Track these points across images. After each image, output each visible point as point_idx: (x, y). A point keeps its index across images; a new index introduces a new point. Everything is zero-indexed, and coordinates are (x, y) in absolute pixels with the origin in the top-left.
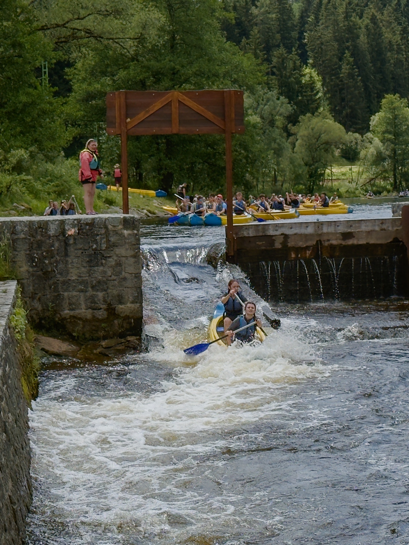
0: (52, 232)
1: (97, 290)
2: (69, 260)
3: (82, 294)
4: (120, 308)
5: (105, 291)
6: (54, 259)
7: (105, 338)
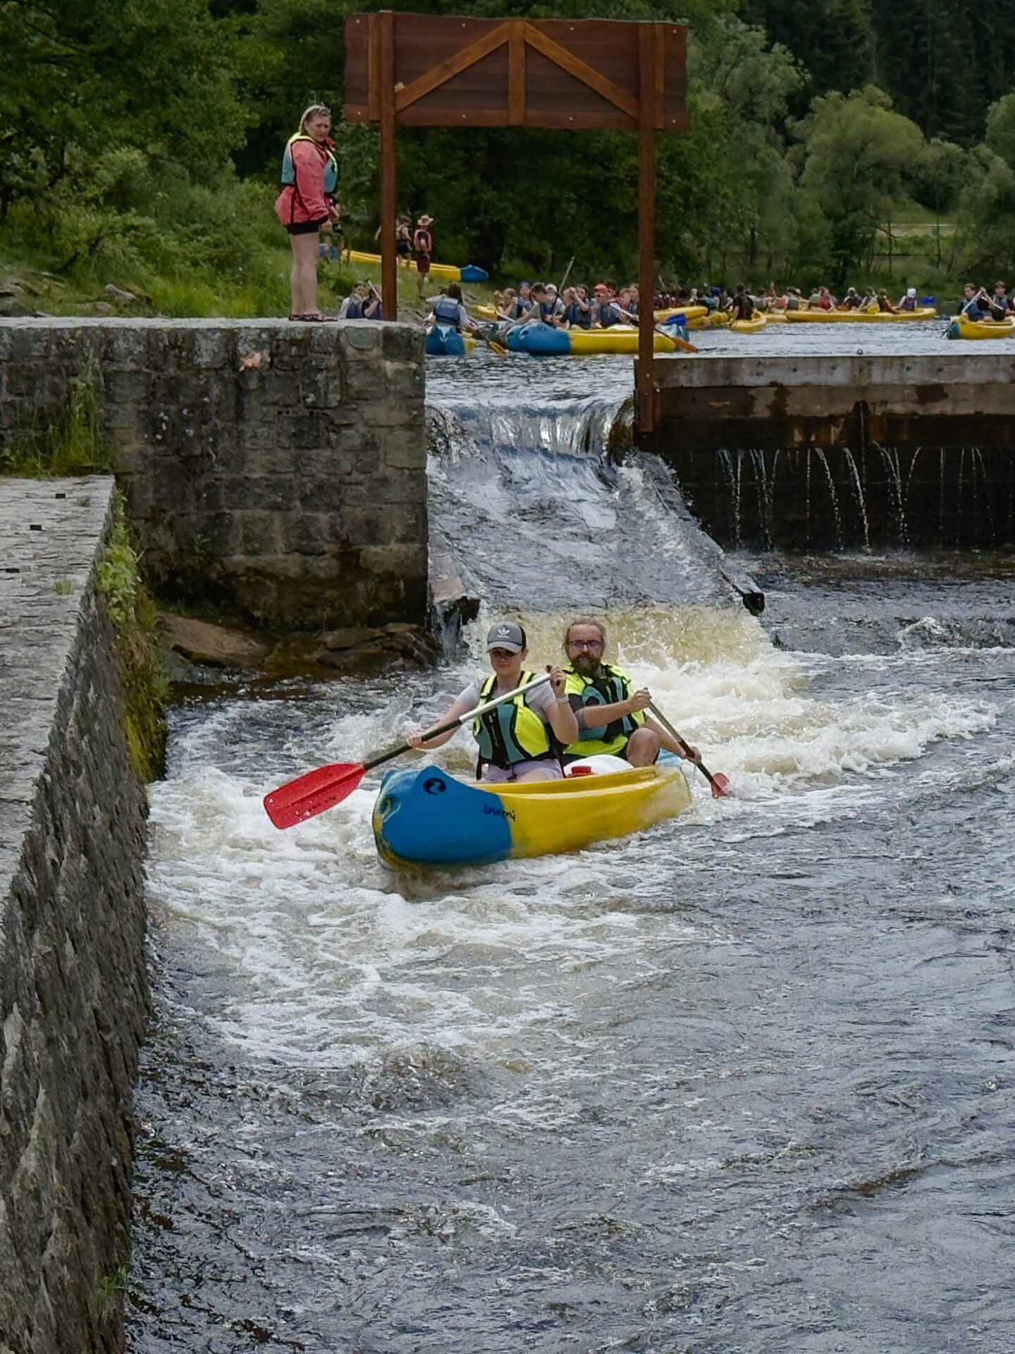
0: (204, 359)
1: (316, 508)
2: (247, 429)
3: (277, 516)
4: (372, 552)
5: (336, 508)
6: (210, 425)
7: (332, 625)
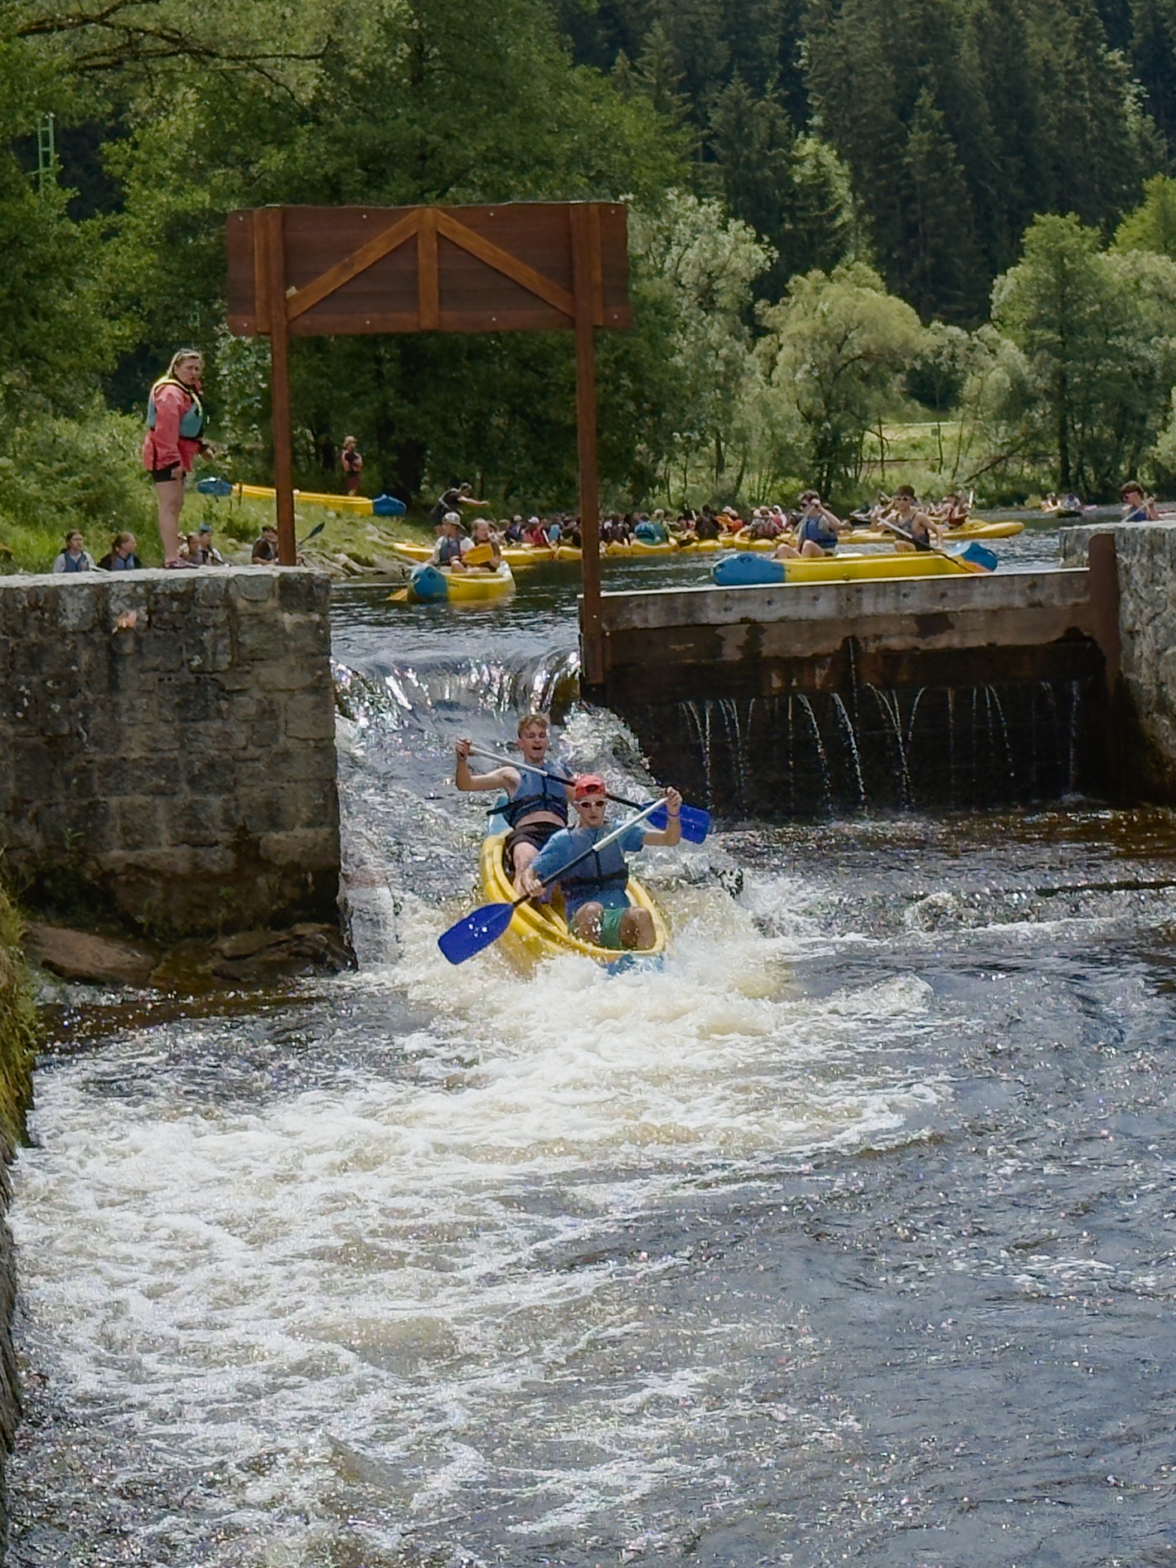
0: (70, 621)
1: (206, 790)
2: (124, 702)
3: (160, 801)
4: (272, 838)
5: (230, 790)
6: (80, 698)
7: (229, 929)
